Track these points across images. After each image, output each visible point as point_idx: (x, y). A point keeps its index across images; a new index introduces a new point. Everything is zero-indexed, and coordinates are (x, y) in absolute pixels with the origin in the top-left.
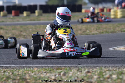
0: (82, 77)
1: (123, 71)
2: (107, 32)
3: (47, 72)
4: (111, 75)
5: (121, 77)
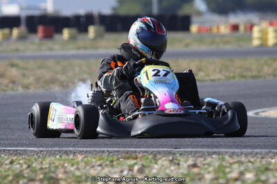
1: (270, 163)
2: (243, 76)
3: (104, 165)
4: (242, 173)
5: (263, 178)
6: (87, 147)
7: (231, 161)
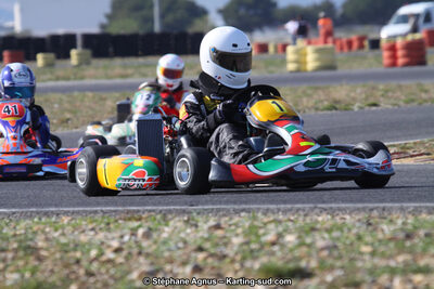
0: (199, 242)
1: (317, 222)
3: (98, 229)
4: (280, 236)
5: (308, 240)
6: (74, 207)
7: (266, 220)
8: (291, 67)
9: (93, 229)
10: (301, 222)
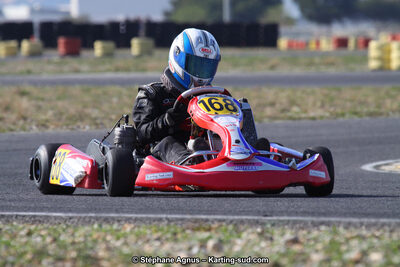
2: (356, 113)
3: (163, 238)
4: (364, 253)
6: (136, 213)
7: (348, 235)
8: (373, 64)
9: (158, 239)
10: (386, 239)
